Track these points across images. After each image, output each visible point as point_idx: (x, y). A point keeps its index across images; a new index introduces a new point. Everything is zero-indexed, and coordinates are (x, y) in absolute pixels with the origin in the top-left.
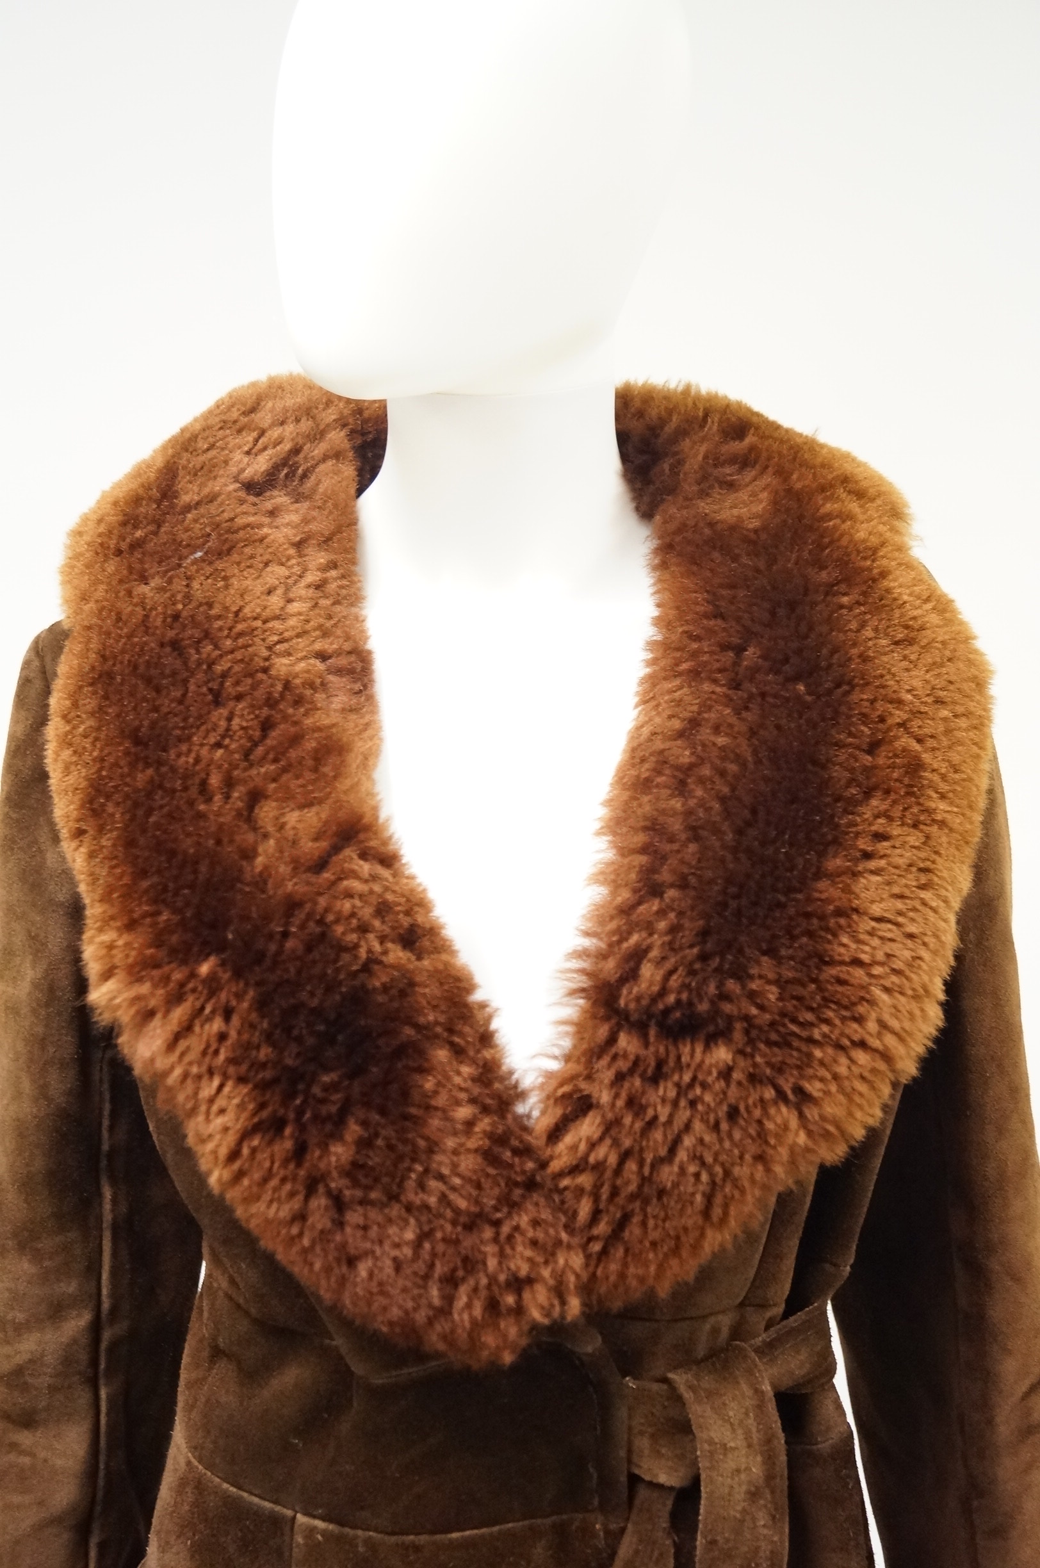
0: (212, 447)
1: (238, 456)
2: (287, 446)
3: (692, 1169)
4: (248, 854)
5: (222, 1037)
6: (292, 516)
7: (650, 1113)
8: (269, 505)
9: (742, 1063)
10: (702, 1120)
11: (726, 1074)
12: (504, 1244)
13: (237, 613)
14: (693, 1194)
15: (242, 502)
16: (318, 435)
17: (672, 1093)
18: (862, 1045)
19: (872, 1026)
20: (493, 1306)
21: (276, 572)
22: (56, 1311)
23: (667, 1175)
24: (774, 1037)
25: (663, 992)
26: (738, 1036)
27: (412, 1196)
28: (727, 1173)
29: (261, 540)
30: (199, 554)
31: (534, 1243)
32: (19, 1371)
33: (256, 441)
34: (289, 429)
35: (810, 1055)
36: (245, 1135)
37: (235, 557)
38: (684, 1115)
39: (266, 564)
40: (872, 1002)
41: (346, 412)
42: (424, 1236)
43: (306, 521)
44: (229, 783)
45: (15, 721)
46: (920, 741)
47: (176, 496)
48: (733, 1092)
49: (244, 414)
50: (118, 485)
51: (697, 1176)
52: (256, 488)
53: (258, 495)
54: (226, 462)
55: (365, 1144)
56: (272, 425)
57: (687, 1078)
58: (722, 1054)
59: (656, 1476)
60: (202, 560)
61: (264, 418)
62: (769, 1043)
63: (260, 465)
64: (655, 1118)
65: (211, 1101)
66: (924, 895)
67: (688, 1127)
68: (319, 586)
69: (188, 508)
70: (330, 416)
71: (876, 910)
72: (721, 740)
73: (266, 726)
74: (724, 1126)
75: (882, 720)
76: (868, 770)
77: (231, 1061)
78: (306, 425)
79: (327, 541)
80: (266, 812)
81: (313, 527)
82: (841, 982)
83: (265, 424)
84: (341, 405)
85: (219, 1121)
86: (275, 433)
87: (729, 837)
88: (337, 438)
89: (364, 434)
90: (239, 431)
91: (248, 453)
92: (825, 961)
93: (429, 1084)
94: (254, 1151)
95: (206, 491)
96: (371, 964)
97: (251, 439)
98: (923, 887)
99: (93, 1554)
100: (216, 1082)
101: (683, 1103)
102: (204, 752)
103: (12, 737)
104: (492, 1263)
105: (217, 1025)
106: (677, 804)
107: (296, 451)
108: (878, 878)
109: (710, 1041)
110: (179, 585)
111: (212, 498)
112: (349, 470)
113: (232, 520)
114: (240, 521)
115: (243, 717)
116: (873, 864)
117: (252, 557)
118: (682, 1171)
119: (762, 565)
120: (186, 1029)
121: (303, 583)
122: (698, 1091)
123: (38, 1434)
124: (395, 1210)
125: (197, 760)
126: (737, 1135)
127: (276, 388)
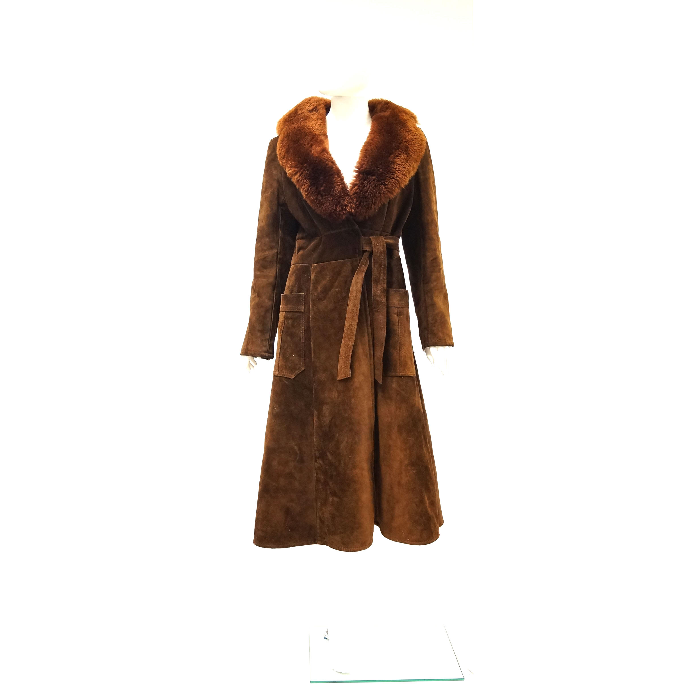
0: (303, 106)
1: (307, 107)
2: (315, 106)
3: (370, 194)
4: (311, 151)
5: (307, 173)
6: (316, 115)
7: (364, 185)
8: (312, 113)
9: (377, 178)
10: (371, 186)
11: (374, 180)
12: (344, 200)
13: (308, 126)
14: (370, 198)
15: (308, 113)
16: (320, 105)
17: (367, 182)
18: (394, 178)
19: (395, 176)
20: (342, 208)
21: (313, 122)
22: (272, 248)
23: (367, 194)
24: (381, 175)
25: (366, 169)
26: (376, 175)
27: (331, 193)
28: (375, 195)
29: (311, 118)
30: (302, 119)
31: (348, 201)
32: (265, 258)
33: (310, 105)
34: (315, 103)
35: (386, 178)
36: (310, 186)
37: (307, 120)
38: (368, 186)
39: (312, 121)
40: (396, 173)
41: (324, 102)
42: (333, 199)
43: (318, 116)
44: (308, 144)
45: (268, 151)
46: (408, 144)
47: (298, 113)
48: (376, 183)
49: (308, 101)
50: (288, 113)
51: (371, 195)
52: (310, 111)
53: (311, 112)
54: (306, 108)
55: (326, 187)
56: (313, 103)
57: (369, 180)
58: (374, 177)
59: (366, 249)
60: (303, 120)
61: (311, 101)
62: (380, 176)
63: (311, 108)
64: (365, 185)
65: (305, 182)
66: (406, 163)
67: (369, 188)
68: (320, 125)
69: (299, 114)
70: (322, 102)
71: (398, 163)
72: (377, 140)
73: (313, 138)
74: (374, 187)
75: (402, 140)
76: (398, 146)
77: (308, 176)
78: (318, 103)
79: (321, 119)
80: (313, 147)
81: (319, 117)
82: (391, 169)
83: (311, 102)
84: (323, 101)
85: (306, 185)
86: (313, 104)
87: (376, 151)
88: (323, 106)
89: (327, 106)
90: (307, 104)
91: (309, 106)
92: (389, 167)
93: (334, 179)
94: (311, 188)
95: (303, 112)
96: (327, 164)
97: (309, 104)
98: (406, 162)
99: (275, 294)
100: (306, 180)
101: (369, 184)
102: (304, 141)
103: (268, 154)
104: (342, 202)
105: (307, 172)
106: (370, 147)
107: (316, 107)
108: (399, 159)
109: (373, 176)
110: (299, 124)
111: (303, 113)
112: (325, 111)
113: (307, 115)
114: (308, 115)
115: (310, 137)
116: (398, 157)
117: (310, 120)
118: (369, 194)
119: (386, 120)
120: (302, 173)
121: (318, 124)
122: (370, 182)
123: (267, 270)
124: (329, 196)
125: (304, 142)
126: (376, 189)
127: (313, 98)
